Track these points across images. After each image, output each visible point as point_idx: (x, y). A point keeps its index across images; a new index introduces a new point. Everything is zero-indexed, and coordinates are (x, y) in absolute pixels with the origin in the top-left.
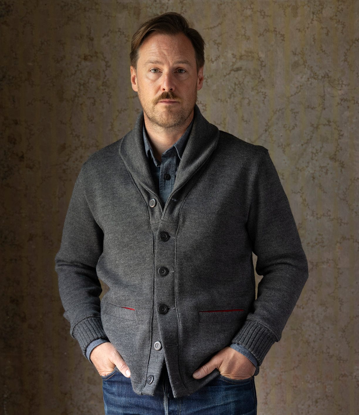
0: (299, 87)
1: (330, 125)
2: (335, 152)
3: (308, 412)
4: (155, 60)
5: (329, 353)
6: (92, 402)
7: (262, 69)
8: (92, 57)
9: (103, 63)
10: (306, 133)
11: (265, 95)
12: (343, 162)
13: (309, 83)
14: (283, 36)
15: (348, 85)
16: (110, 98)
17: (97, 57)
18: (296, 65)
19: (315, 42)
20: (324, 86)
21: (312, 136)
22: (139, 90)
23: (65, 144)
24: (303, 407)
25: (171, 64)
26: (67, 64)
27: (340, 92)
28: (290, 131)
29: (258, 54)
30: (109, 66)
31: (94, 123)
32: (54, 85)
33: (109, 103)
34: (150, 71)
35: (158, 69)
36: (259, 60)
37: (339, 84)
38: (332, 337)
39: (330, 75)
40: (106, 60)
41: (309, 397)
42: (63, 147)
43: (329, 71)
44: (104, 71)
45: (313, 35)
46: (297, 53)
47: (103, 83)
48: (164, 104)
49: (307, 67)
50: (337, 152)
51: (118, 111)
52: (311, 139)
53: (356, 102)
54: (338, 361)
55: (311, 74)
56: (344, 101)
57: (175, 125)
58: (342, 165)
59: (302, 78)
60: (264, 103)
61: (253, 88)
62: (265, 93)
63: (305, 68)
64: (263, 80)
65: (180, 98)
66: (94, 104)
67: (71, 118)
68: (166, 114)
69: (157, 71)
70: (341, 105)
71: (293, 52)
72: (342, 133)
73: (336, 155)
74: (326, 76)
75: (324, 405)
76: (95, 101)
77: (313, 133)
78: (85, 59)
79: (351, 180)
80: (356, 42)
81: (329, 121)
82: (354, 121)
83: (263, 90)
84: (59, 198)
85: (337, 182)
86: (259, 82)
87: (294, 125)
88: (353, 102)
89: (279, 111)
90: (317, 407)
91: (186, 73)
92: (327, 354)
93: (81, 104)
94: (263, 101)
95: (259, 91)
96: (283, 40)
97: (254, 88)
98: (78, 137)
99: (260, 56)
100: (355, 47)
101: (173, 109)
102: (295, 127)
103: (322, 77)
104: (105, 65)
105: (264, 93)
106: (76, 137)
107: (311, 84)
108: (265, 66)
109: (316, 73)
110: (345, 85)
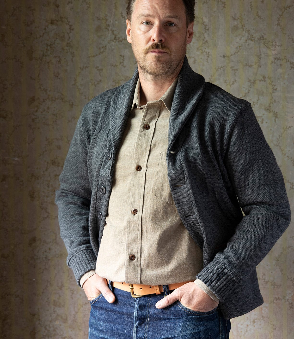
0: (238, 48)
1: (265, 81)
2: (270, 104)
3: (247, 331)
4: (147, 14)
5: (265, 279)
6: (57, 323)
7: (206, 32)
8: (57, 21)
9: (67, 27)
10: (244, 88)
11: (208, 54)
12: (277, 113)
13: (247, 44)
14: (224, 3)
15: (281, 46)
16: (73, 56)
17: (62, 21)
18: (235, 28)
19: (252, 9)
20: (260, 47)
21: (249, 90)
22: (132, 41)
23: (34, 97)
24: (242, 326)
25: (161, 17)
26: (36, 27)
27: (274, 52)
28: (231, 85)
29: (202, 19)
30: (73, 30)
31: (59, 79)
32: (24, 46)
33: (72, 61)
34: (143, 23)
35: (150, 22)
36: (203, 24)
37: (273, 45)
38: (267, 265)
39: (265, 37)
40: (70, 24)
41: (247, 318)
42: (33, 100)
43: (264, 33)
44: (68, 33)
45: (251, 3)
46: (236, 18)
47: (68, 43)
48: (153, 54)
49: (245, 30)
50: (271, 104)
51: (80, 68)
52: (249, 92)
53: (287, 60)
54: (272, 286)
55: (248, 36)
56: (277, 60)
57: (163, 74)
58: (276, 115)
59: (240, 40)
60: (207, 61)
61: (197, 49)
62: (209, 53)
63: (243, 30)
64: (207, 42)
65: (169, 49)
66: (59, 62)
67: (39, 74)
68: (155, 63)
69: (149, 23)
70: (275, 63)
71: (233, 17)
72: (275, 88)
73: (270, 106)
74: (262, 38)
75: (260, 325)
76: (60, 60)
77: (250, 88)
78: (52, 23)
79: (283, 128)
80: (288, 9)
81: (264, 77)
82: (286, 77)
83: (207, 50)
84: (29, 144)
85: (271, 130)
86: (203, 43)
87: (234, 81)
88: (285, 60)
89: (220, 69)
90: (254, 326)
91: (175, 27)
92: (263, 280)
93: (48, 62)
94: (207, 59)
95: (203, 51)
96: (224, 7)
97: (199, 49)
98: (46, 91)
99: (204, 21)
100: (287, 13)
101: (162, 59)
102: (235, 82)
103: (258, 39)
104: (70, 29)
105: (207, 53)
106: (44, 91)
107: (248, 45)
108: (208, 29)
109: (252, 36)
110: (278, 46)
